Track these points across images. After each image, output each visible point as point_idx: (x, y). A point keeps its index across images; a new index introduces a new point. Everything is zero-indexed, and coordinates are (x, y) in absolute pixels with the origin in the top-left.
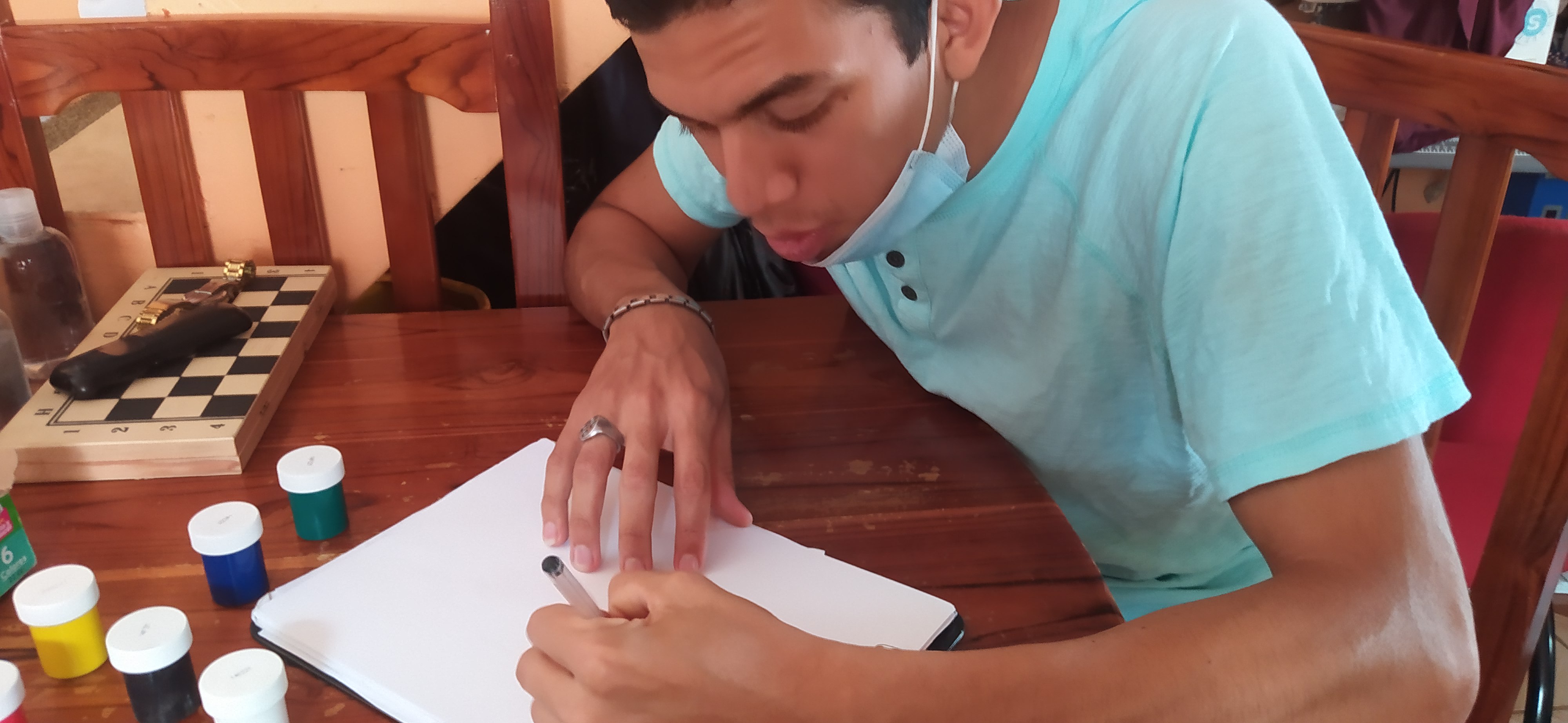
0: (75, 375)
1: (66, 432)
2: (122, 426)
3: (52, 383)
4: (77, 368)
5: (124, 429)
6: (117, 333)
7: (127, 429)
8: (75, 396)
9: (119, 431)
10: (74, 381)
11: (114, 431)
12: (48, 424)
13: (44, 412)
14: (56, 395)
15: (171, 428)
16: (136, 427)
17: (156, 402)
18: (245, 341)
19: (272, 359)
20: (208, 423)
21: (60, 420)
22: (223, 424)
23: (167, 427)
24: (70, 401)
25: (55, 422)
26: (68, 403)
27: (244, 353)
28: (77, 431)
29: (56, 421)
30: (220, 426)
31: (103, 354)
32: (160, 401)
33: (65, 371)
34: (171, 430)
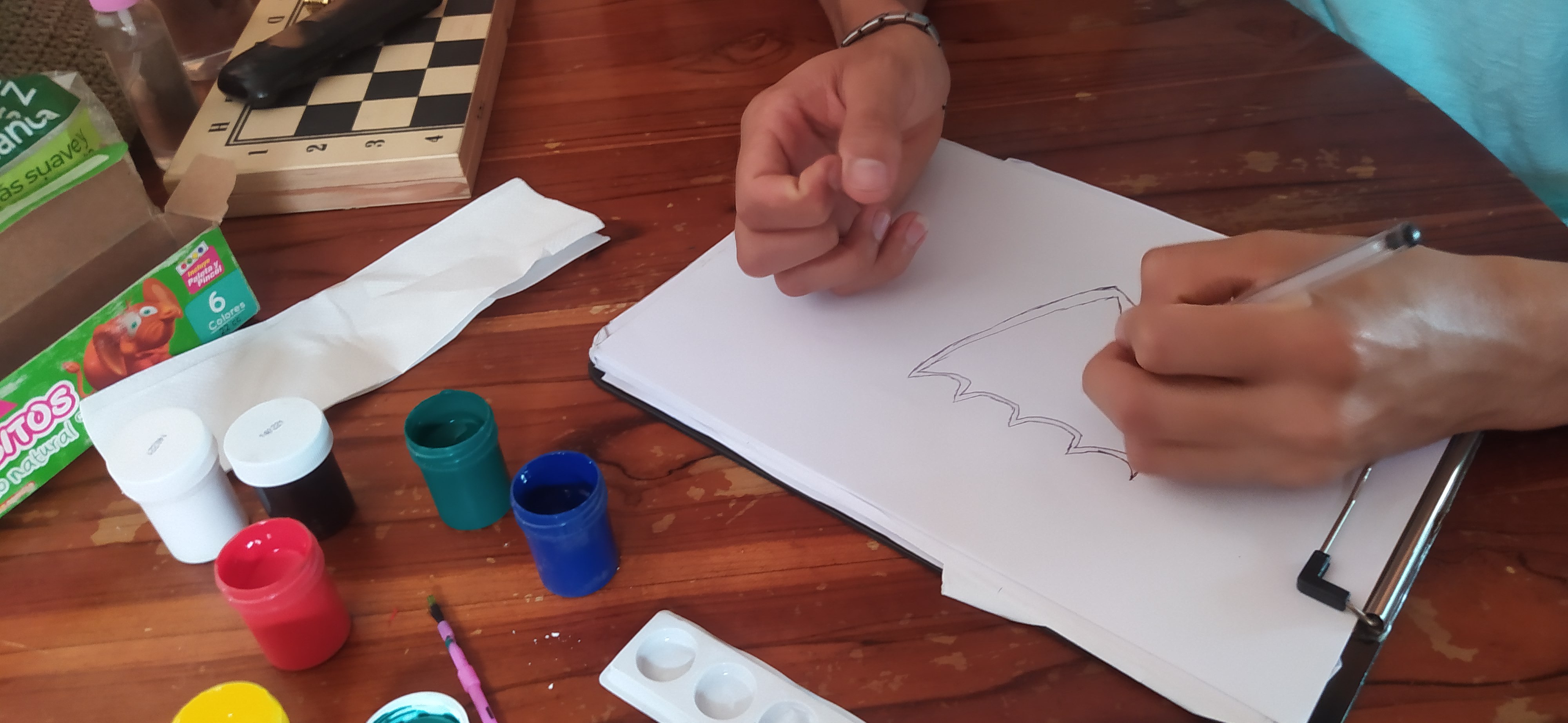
0: (246, 76)
1: (251, 153)
2: (319, 142)
3: (222, 87)
4: (247, 68)
5: (321, 147)
6: (283, 17)
7: (324, 146)
8: (253, 105)
9: (315, 150)
10: (247, 85)
11: (310, 149)
12: (227, 144)
13: (219, 127)
14: (228, 103)
15: (379, 143)
16: (336, 143)
17: (352, 109)
18: (439, 20)
19: (477, 44)
20: (421, 135)
21: (240, 138)
22: (440, 135)
23: (375, 142)
24: (247, 111)
25: (234, 141)
26: (246, 113)
27: (442, 37)
28: (265, 152)
29: (236, 140)
30: (438, 138)
31: (275, 47)
32: (357, 105)
33: (233, 73)
34: (379, 146)
